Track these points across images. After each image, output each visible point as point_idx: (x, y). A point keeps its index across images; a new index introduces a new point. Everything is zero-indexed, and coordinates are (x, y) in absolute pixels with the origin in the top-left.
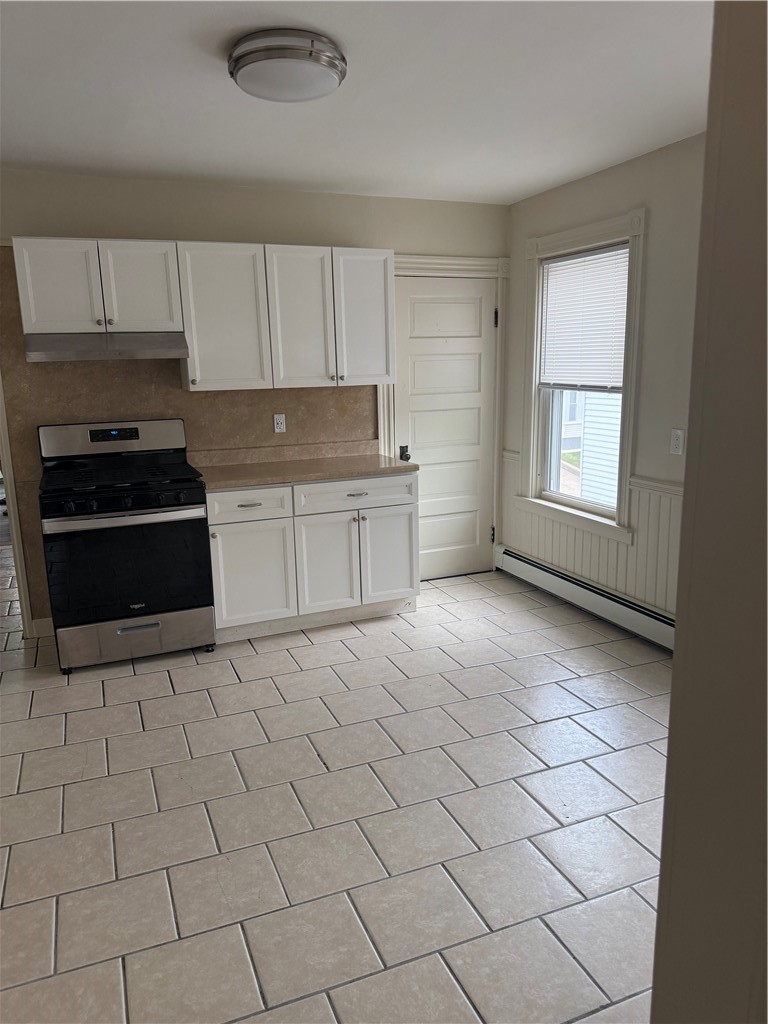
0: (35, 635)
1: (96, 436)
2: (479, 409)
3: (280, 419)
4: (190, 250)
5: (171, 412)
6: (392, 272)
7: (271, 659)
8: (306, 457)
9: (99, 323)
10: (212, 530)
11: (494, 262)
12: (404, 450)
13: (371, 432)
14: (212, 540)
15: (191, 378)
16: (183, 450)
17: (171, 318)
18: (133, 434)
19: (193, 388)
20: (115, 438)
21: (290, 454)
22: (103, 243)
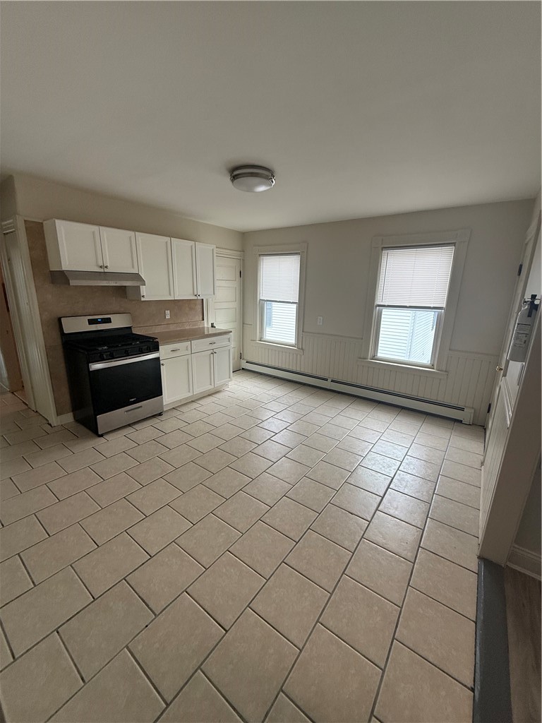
0: (59, 423)
1: (91, 322)
2: (236, 309)
3: (168, 312)
4: (141, 237)
5: (122, 310)
6: (215, 255)
7: (190, 413)
8: (178, 329)
9: (101, 267)
10: (161, 362)
11: (239, 253)
12: (212, 324)
13: (201, 317)
14: (162, 367)
15: (142, 295)
16: (130, 328)
17: (133, 267)
18: (108, 321)
19: (143, 299)
20: (100, 323)
21: (172, 328)
22: (101, 228)
